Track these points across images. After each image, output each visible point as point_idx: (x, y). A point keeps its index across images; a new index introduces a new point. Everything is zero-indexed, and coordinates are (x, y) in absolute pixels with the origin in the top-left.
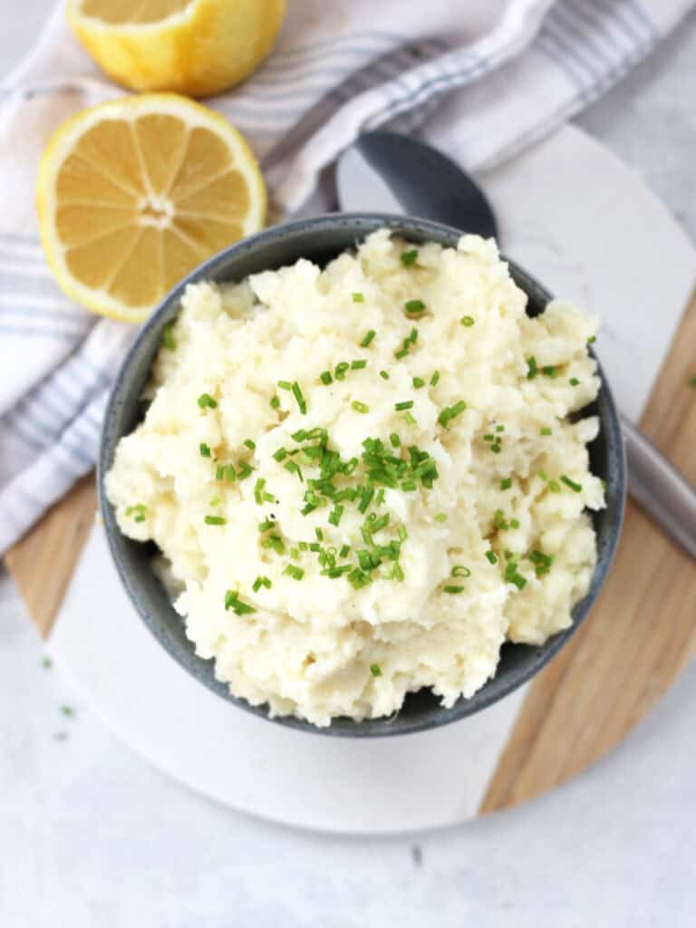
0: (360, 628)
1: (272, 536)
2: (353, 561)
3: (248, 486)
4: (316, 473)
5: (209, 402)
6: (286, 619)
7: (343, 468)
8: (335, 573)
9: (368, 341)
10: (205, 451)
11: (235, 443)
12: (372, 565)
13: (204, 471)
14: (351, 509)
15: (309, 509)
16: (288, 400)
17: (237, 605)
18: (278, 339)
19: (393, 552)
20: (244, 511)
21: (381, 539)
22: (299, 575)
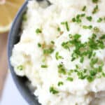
0: (91, 94)
1: (62, 69)
2: (88, 74)
3: (53, 55)
4: (74, 48)
5: (39, 31)
6: (68, 94)
7: (82, 46)
8: (83, 78)
9: (84, 9)
10: (39, 45)
11: (48, 42)
12: (94, 74)
13: (40, 52)
14: (86, 58)
15: (73, 59)
16: (63, 28)
17: (53, 91)
18: (58, 11)
19: (100, 69)
20: (53, 63)
21: (96, 66)
22: (71, 80)
